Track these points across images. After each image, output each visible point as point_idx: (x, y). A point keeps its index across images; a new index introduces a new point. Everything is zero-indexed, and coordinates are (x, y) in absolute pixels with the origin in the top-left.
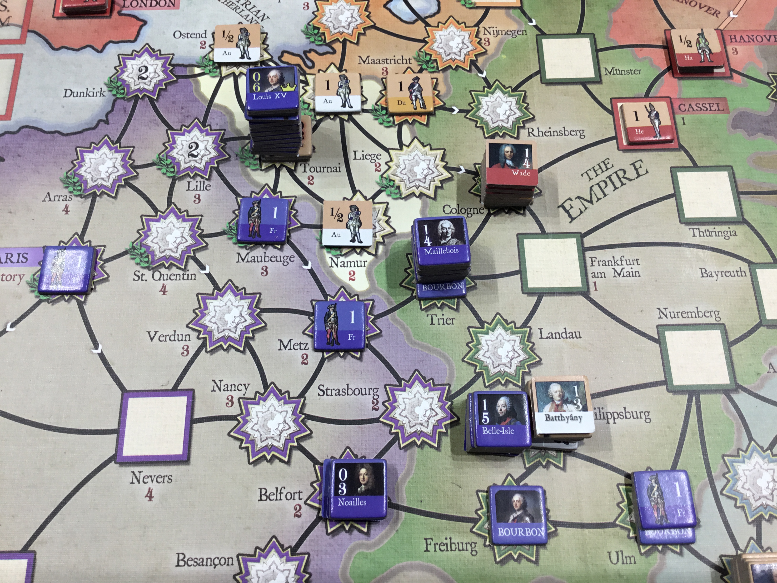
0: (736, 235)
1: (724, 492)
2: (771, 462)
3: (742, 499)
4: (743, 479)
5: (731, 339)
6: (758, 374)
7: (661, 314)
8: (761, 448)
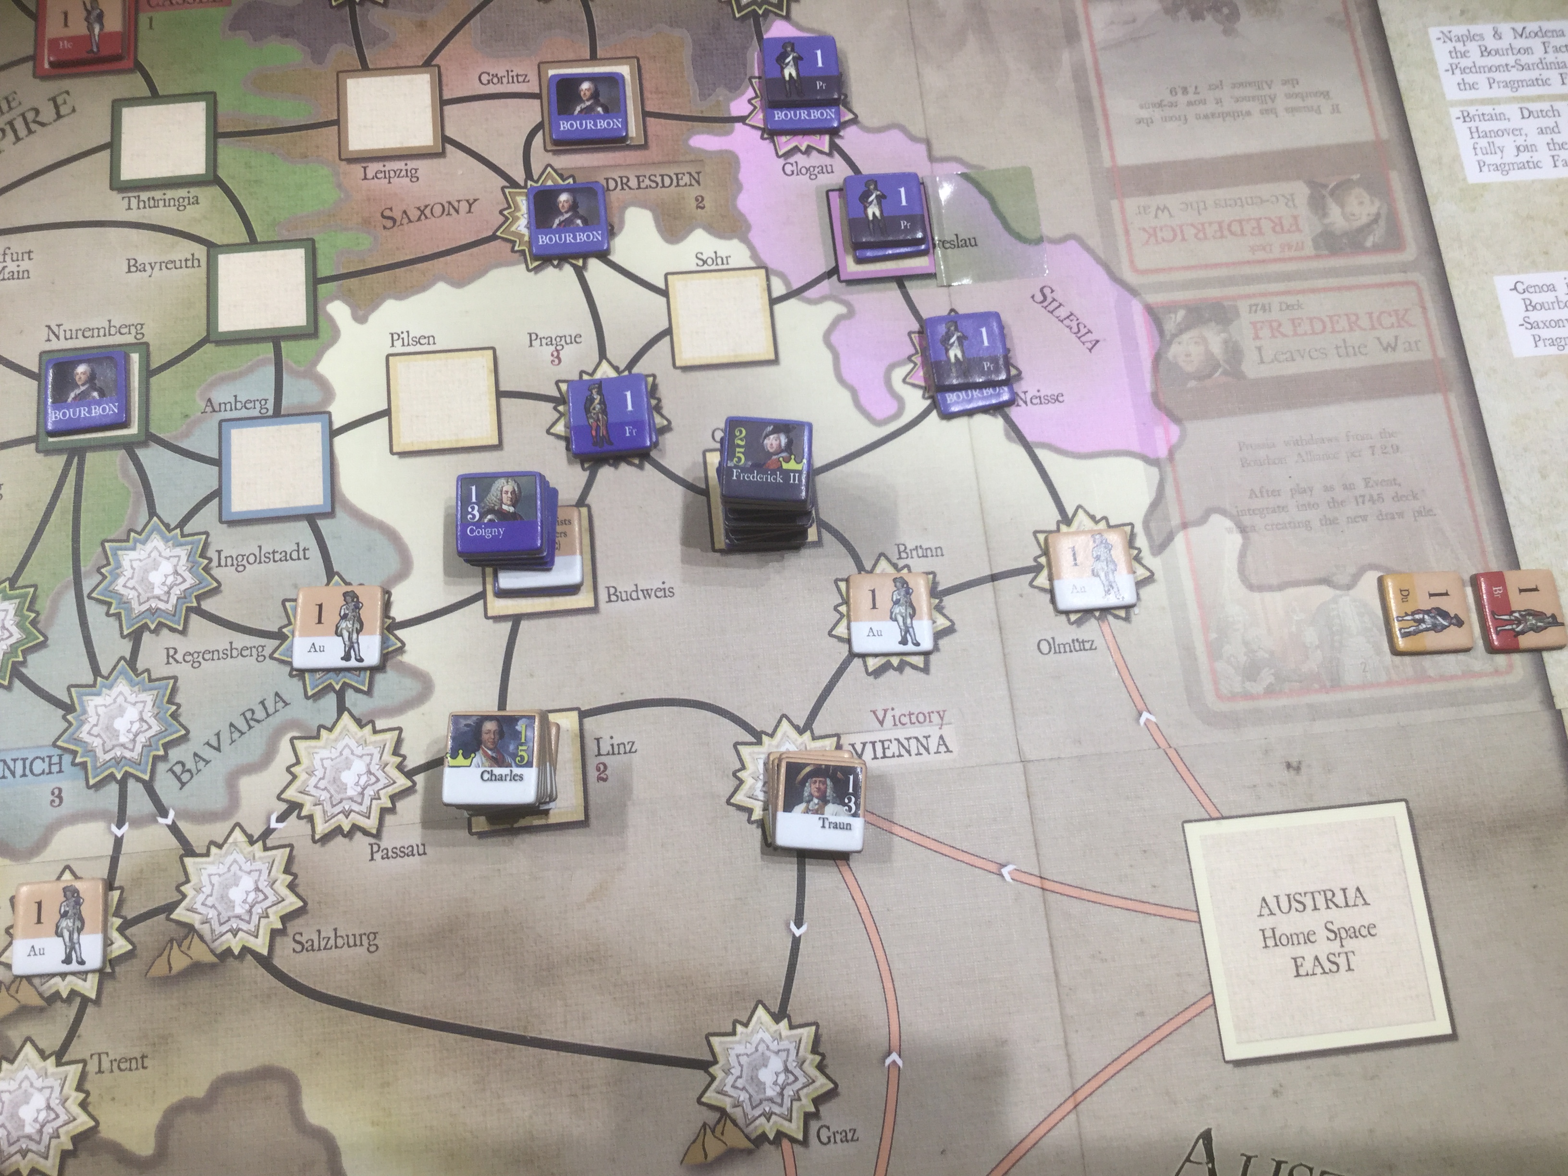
0: (198, 203)
1: (94, 595)
2: (178, 546)
3: (119, 604)
4: (128, 573)
5: (154, 365)
6: (187, 416)
7: (51, 334)
8: (167, 526)
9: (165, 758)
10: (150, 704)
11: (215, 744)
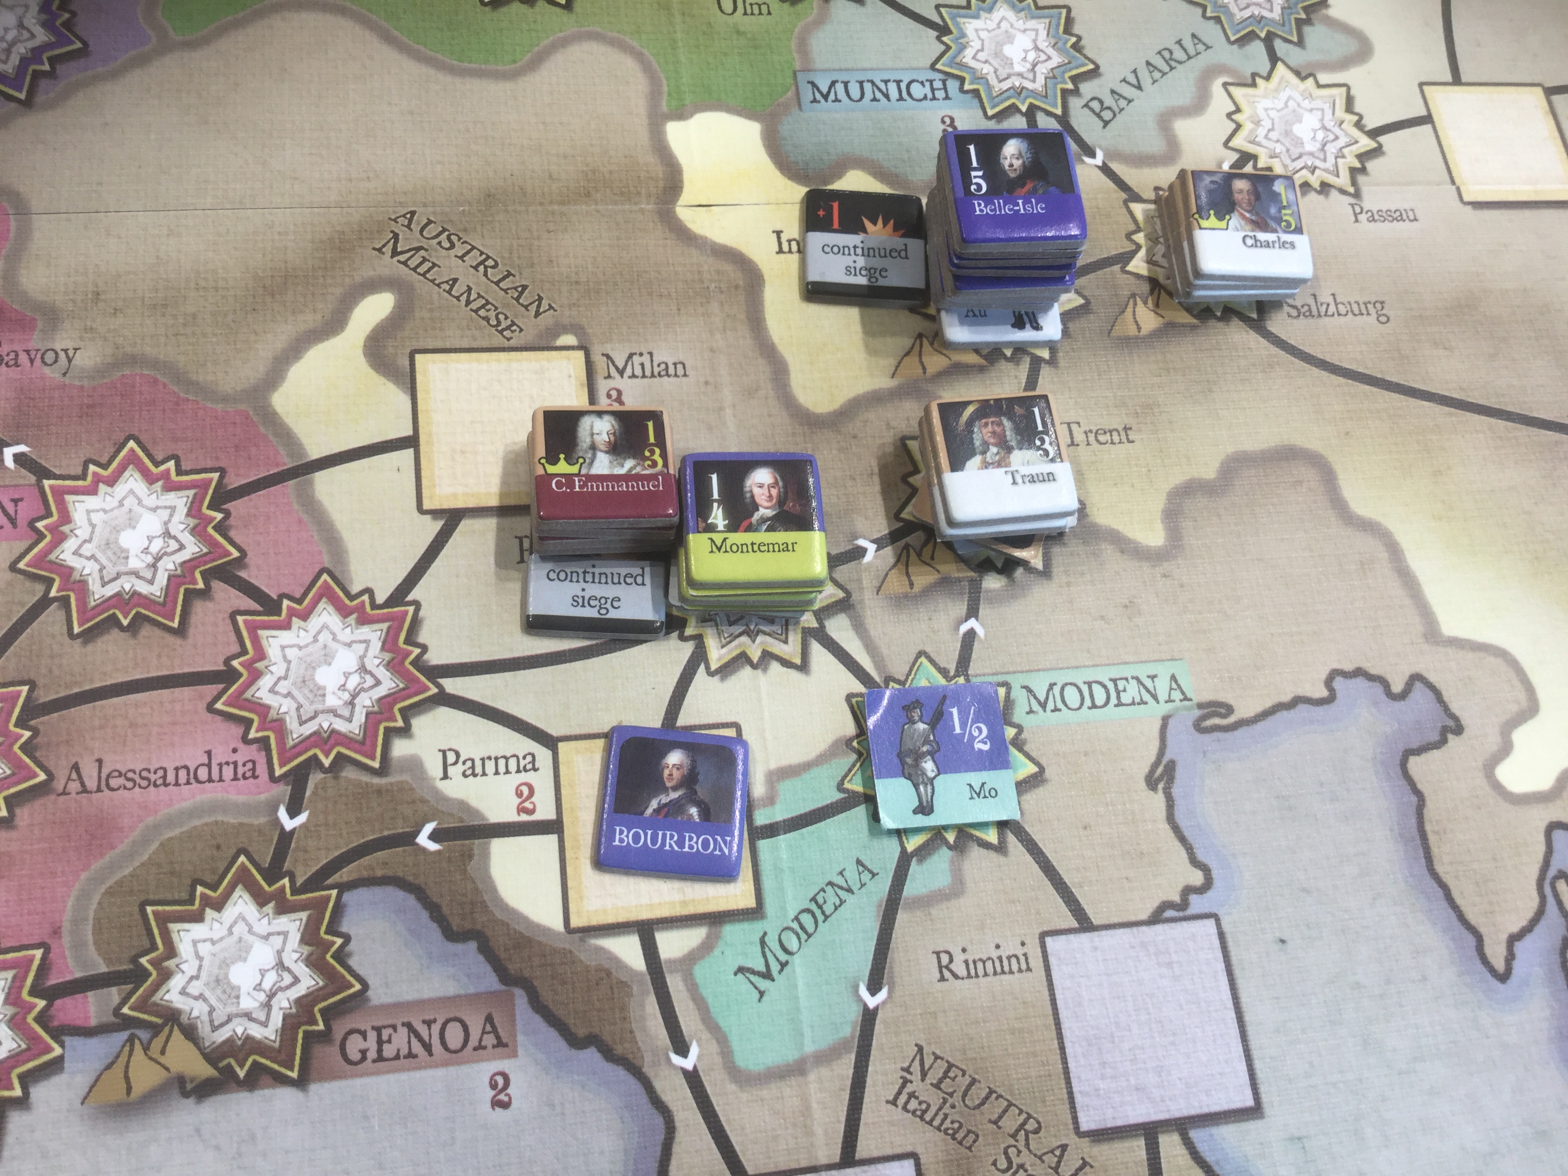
9: (1076, 92)
10: (1043, 34)
11: (1134, 82)
